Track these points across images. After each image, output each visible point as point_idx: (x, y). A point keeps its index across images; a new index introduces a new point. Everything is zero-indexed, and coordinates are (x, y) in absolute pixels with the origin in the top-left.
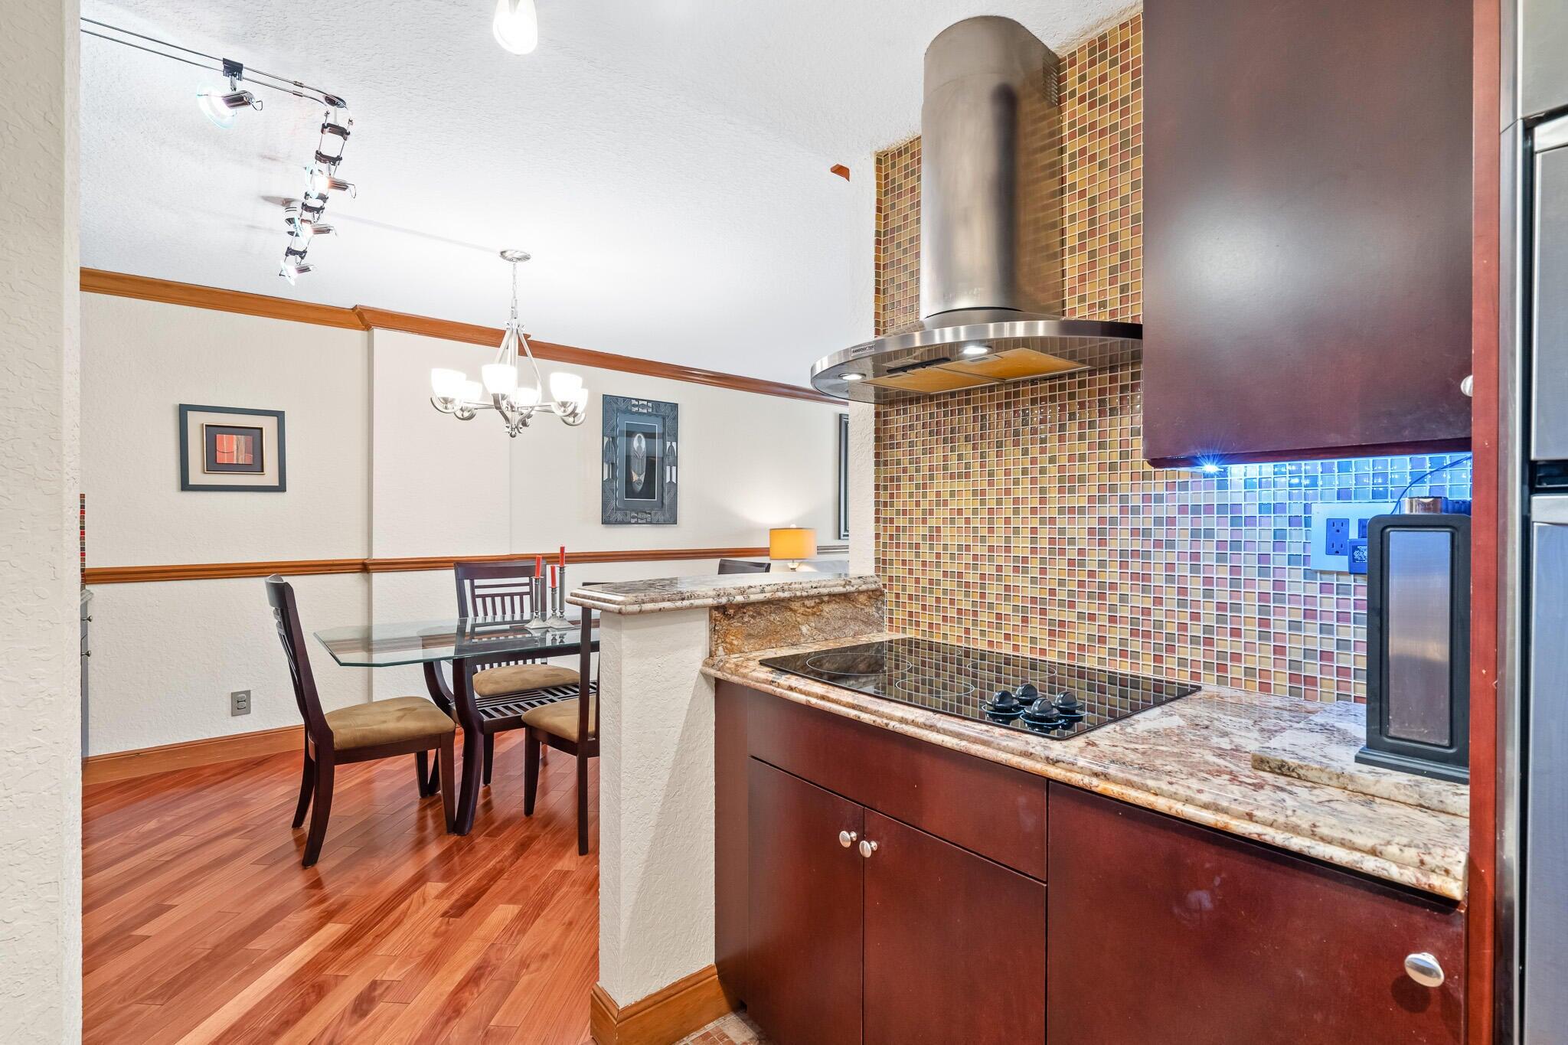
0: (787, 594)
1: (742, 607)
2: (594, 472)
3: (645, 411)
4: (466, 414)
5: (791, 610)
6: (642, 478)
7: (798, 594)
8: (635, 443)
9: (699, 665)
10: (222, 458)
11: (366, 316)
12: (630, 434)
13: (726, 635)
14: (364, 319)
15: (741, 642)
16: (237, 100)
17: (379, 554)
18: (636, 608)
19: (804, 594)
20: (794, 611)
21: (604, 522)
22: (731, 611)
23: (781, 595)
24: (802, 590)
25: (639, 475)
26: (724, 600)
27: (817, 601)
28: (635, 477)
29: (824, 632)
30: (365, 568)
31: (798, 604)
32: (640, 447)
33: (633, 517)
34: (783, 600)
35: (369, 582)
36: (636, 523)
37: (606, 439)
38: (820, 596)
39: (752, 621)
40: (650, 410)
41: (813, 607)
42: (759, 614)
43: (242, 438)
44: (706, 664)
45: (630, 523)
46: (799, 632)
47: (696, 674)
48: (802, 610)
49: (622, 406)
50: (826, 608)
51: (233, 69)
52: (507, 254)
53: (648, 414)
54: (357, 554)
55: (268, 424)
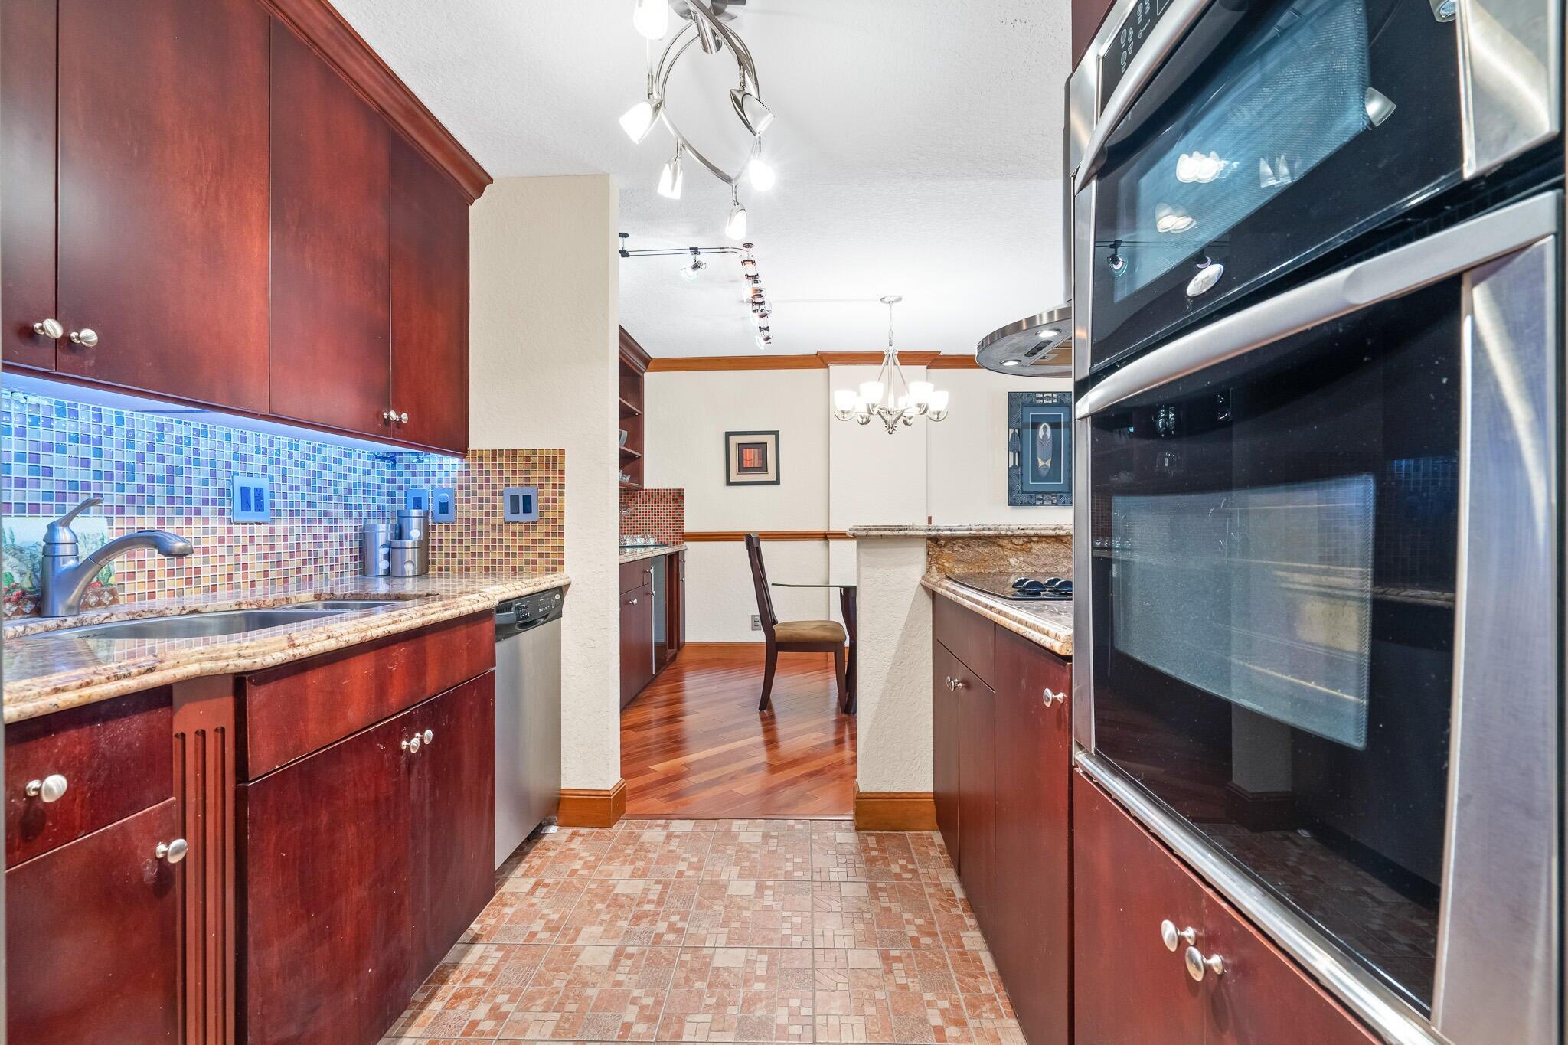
0: (991, 533)
1: (952, 539)
2: (999, 461)
3: (1050, 402)
4: (865, 420)
5: (999, 545)
6: (1048, 463)
7: (1003, 533)
8: (1041, 433)
9: (919, 579)
10: (746, 464)
11: (824, 358)
12: (1035, 426)
13: (938, 558)
14: (823, 360)
15: (951, 565)
16: (696, 266)
17: (835, 527)
18: (864, 533)
19: (1009, 533)
20: (1003, 547)
21: (1010, 504)
22: (943, 542)
23: (986, 532)
24: (1009, 530)
25: (1045, 461)
26: (933, 533)
27: (1026, 540)
28: (1041, 463)
29: (1033, 565)
30: (826, 537)
31: (1006, 541)
32: (1045, 436)
33: (1040, 500)
34: (990, 537)
35: (828, 546)
36: (1042, 505)
37: (1011, 431)
38: (1028, 536)
39: (961, 550)
40: (1055, 401)
41: (1022, 545)
42: (968, 546)
43: (756, 450)
44: (923, 577)
45: (1035, 505)
46: (1006, 563)
47: (917, 584)
48: (1010, 546)
49: (1027, 399)
50: (1036, 547)
51: (695, 251)
52: (886, 300)
53: (1053, 405)
54: (820, 527)
55: (770, 440)
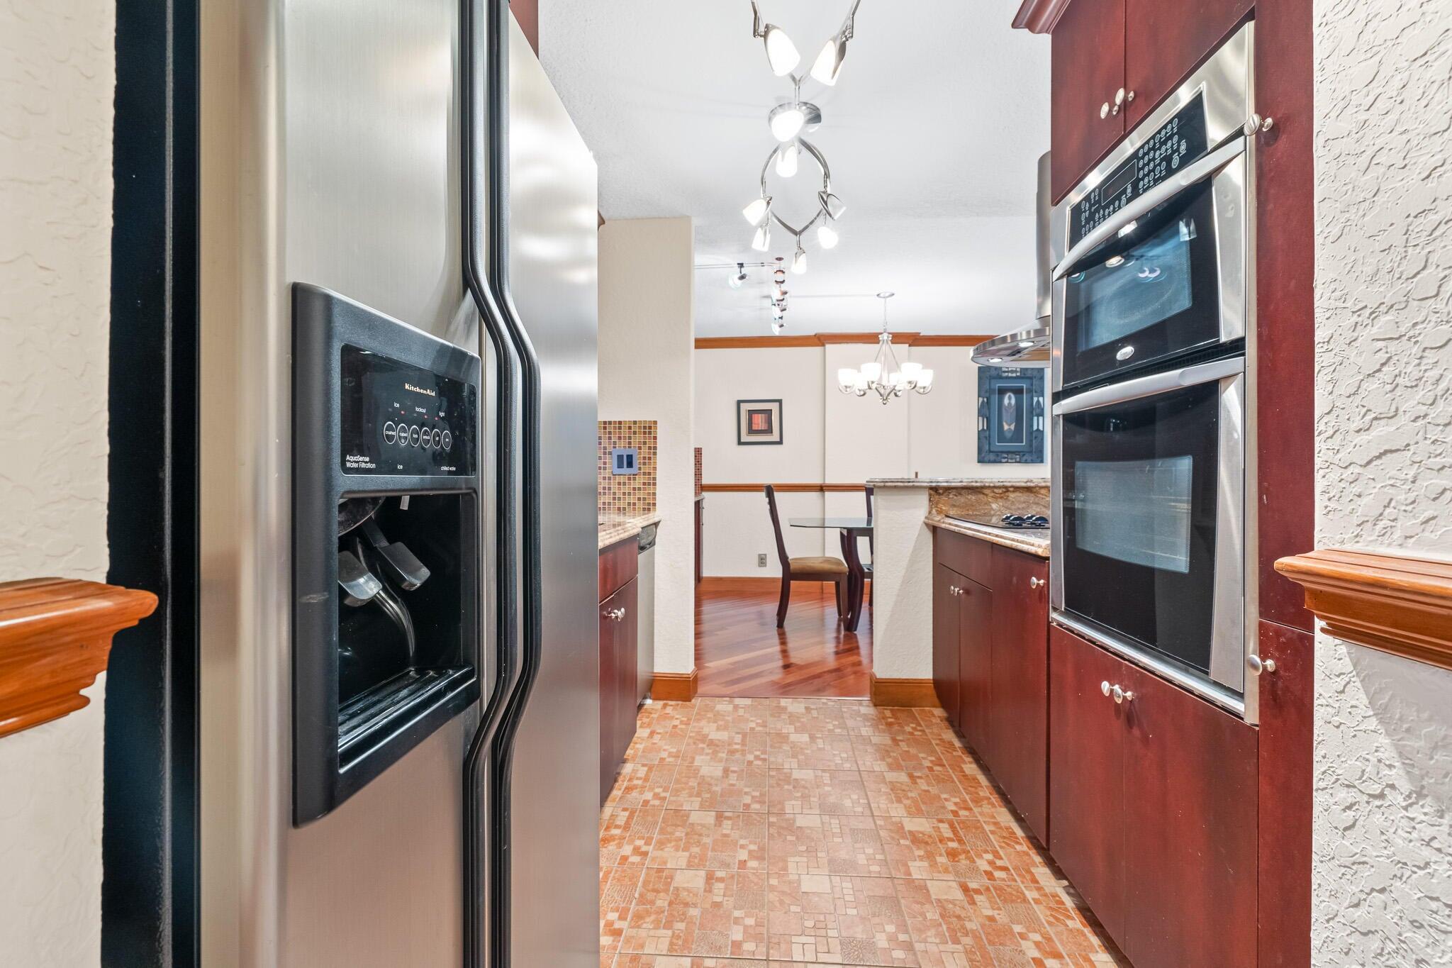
0: (978, 484)
1: (948, 489)
2: (971, 424)
3: (1014, 375)
4: (862, 393)
5: (983, 494)
6: (1013, 427)
7: (987, 484)
8: (1006, 401)
9: (923, 519)
10: (755, 427)
11: (822, 339)
12: (1002, 392)
13: (937, 503)
14: (820, 340)
15: (947, 508)
16: (742, 277)
17: (829, 481)
18: (882, 484)
19: (992, 485)
20: (987, 495)
21: (979, 461)
22: (941, 491)
23: (974, 484)
24: (991, 482)
25: (1010, 425)
26: (934, 484)
27: (1004, 490)
28: (1006, 427)
29: (1009, 509)
30: (822, 488)
31: (989, 491)
32: (1010, 404)
33: (1005, 458)
34: (977, 487)
35: (824, 496)
36: (1007, 462)
37: (981, 399)
38: (1006, 487)
39: (955, 497)
40: (1018, 374)
41: (1001, 494)
42: (960, 494)
43: (763, 415)
44: (926, 518)
45: (1001, 462)
46: (989, 507)
47: (922, 522)
48: (992, 494)
49: (993, 373)
50: (1012, 495)
51: (741, 265)
52: (882, 295)
53: (1017, 378)
54: (817, 481)
55: (774, 407)
